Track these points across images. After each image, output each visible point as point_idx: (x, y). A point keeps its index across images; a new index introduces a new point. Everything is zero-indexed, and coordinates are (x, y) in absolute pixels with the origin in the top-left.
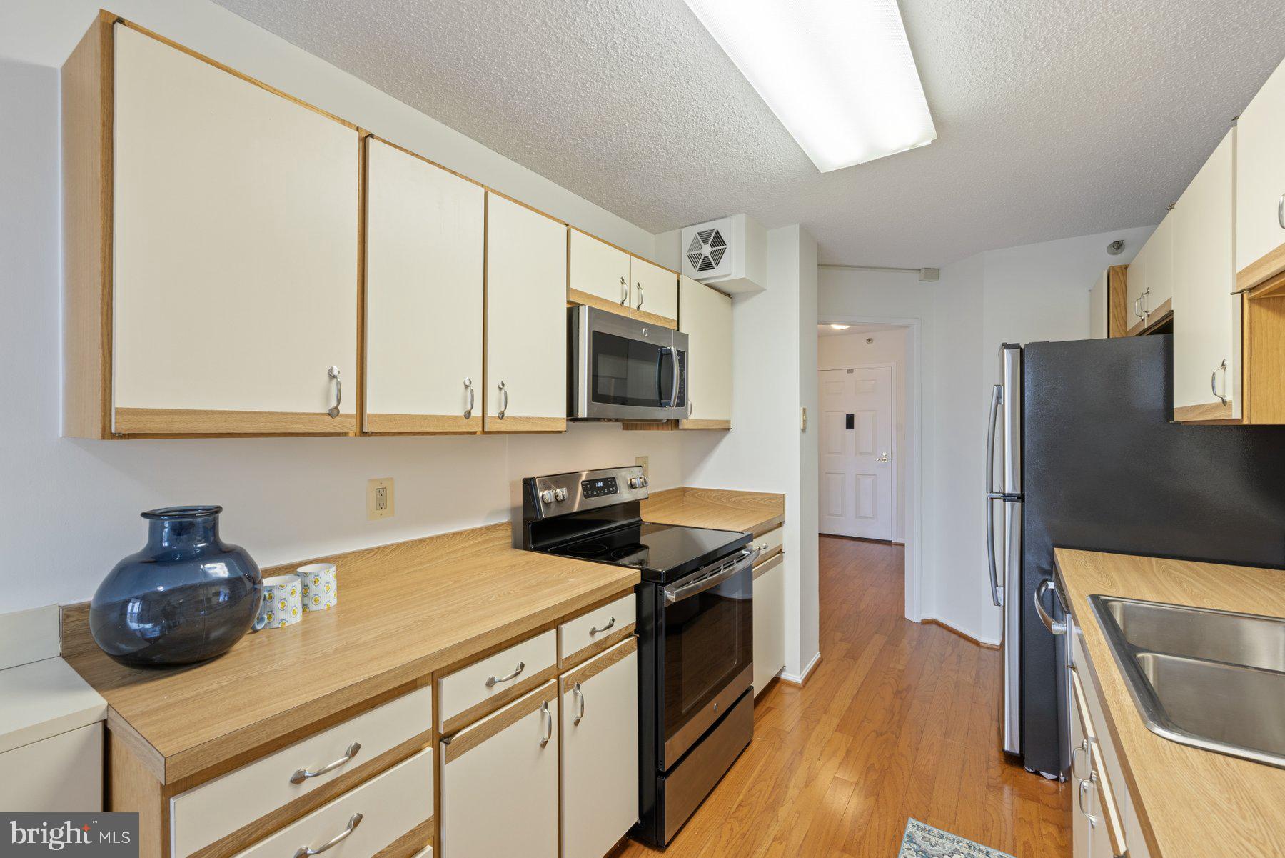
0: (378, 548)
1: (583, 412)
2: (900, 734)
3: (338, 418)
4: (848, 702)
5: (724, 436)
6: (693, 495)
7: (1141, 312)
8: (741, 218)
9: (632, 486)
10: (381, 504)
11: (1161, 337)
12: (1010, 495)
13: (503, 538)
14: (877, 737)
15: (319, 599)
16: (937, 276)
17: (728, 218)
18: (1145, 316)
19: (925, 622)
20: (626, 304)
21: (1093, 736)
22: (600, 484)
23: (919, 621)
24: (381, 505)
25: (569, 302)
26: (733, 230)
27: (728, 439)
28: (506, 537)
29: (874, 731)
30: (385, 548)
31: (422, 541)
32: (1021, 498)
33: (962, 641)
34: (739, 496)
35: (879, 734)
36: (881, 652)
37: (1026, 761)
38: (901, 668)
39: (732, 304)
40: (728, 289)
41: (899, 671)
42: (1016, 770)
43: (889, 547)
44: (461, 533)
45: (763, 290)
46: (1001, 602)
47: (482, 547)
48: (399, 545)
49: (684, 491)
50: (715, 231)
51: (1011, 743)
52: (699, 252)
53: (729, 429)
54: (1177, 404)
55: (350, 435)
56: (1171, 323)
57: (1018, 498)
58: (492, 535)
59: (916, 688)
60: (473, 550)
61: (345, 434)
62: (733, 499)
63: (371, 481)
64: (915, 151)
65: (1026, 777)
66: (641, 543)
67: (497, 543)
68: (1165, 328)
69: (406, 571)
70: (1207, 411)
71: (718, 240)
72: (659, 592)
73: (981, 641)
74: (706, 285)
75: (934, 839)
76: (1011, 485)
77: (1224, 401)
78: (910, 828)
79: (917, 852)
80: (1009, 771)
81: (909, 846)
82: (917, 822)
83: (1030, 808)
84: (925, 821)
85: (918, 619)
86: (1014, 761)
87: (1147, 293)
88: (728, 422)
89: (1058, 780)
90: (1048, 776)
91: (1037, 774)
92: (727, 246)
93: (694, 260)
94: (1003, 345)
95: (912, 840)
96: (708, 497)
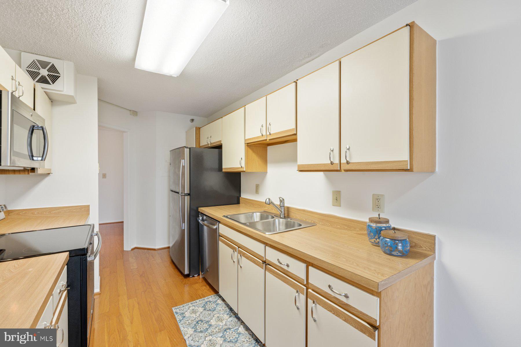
1: (7, 162)
2: (152, 288)
4: (125, 288)
6: (18, 214)
7: (208, 141)
8: (71, 63)
11: (216, 150)
12: (187, 194)
14: (145, 293)
16: (136, 115)
17: (61, 61)
18: (210, 143)
19: (133, 249)
20: (14, 94)
21: (238, 248)
23: (130, 250)
26: (65, 68)
27: (47, 179)
29: (142, 291)
32: (189, 194)
33: (150, 251)
34: (59, 209)
36: (124, 265)
37: (191, 275)
38: (136, 267)
39: (52, 105)
42: (188, 279)
45: (76, 103)
46: (184, 229)
50: (52, 64)
51: (186, 272)
52: (38, 71)
53: (49, 174)
54: (223, 167)
56: (222, 145)
59: (146, 271)
62: (54, 212)
64: (171, 77)
65: (191, 279)
68: (219, 147)
70: (235, 169)
71: (54, 69)
72: (83, 260)
73: (156, 248)
74: (45, 92)
75: (182, 309)
76: (187, 191)
77: (242, 167)
78: (174, 311)
79: (180, 315)
80: (186, 280)
81: (177, 315)
82: (175, 308)
83: (197, 286)
84: (177, 306)
85: (129, 249)
86: (187, 276)
87: (211, 137)
88: (50, 170)
89: (199, 275)
90: (196, 276)
91: (193, 276)
92: (61, 75)
93: (33, 75)
94: (185, 147)
95: (177, 313)
96: (33, 214)
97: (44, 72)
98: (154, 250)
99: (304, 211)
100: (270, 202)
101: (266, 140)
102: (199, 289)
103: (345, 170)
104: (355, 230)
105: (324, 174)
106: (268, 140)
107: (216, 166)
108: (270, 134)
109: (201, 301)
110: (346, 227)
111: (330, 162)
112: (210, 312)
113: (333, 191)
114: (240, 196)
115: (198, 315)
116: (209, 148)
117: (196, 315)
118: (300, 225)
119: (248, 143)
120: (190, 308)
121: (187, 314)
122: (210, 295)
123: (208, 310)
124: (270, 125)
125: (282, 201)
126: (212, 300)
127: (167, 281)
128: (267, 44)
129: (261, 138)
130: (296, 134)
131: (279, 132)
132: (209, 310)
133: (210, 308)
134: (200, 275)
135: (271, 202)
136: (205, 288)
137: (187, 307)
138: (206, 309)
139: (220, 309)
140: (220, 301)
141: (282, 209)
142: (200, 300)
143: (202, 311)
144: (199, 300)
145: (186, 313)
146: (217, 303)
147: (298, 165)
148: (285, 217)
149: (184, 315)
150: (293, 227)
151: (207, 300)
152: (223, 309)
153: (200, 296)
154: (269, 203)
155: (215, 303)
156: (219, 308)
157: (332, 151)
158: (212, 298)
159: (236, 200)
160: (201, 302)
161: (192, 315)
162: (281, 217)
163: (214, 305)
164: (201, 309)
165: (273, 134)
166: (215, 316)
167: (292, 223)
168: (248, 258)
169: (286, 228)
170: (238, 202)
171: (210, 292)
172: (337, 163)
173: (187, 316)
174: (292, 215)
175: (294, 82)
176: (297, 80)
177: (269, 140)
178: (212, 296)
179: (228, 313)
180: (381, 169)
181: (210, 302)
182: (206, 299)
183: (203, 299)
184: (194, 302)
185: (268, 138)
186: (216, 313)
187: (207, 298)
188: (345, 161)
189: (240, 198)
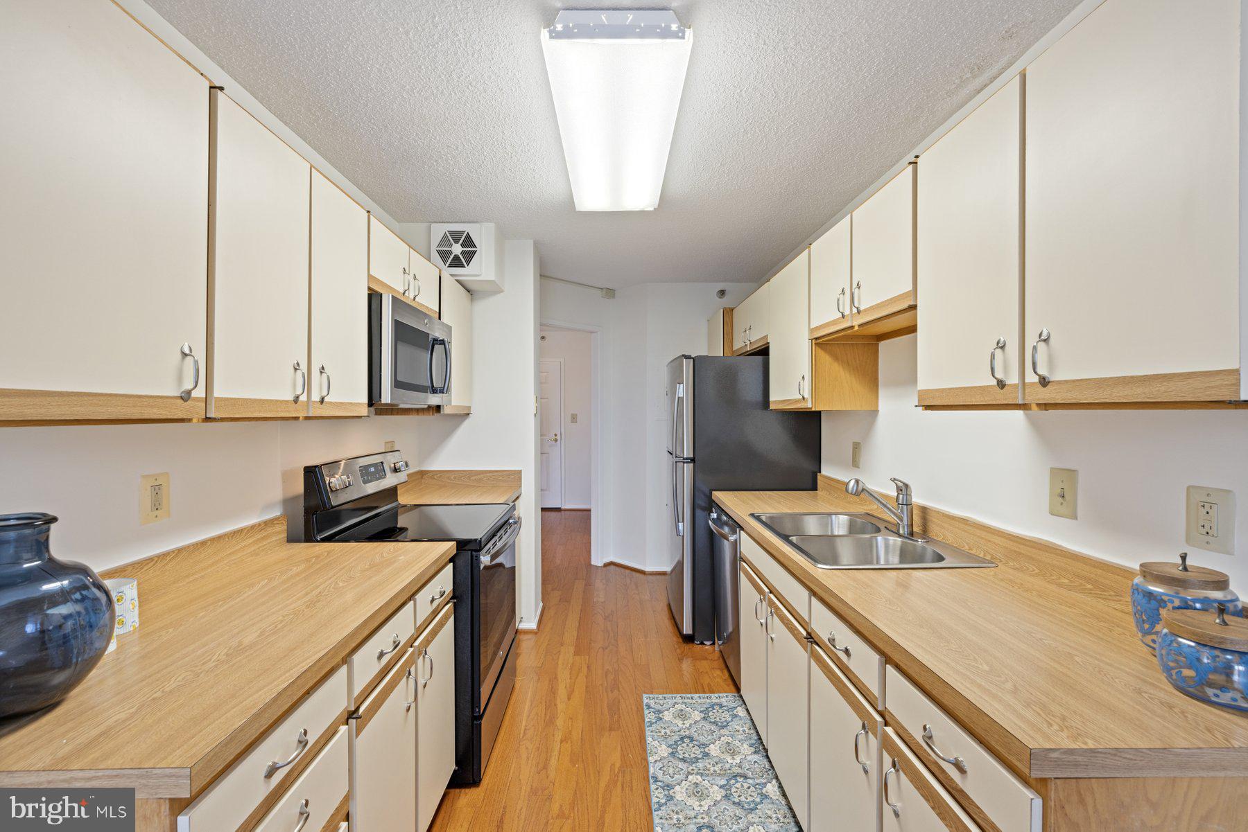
0: (158, 556)
1: (386, 398)
2: (618, 644)
3: (189, 402)
4: (575, 634)
5: (465, 420)
6: (432, 478)
7: (745, 339)
8: (491, 226)
9: (396, 470)
10: (157, 504)
11: (759, 359)
12: (687, 458)
13: (279, 533)
14: (604, 651)
15: (124, 620)
16: (613, 296)
17: (478, 225)
18: (748, 343)
19: (607, 565)
20: (407, 294)
21: (768, 591)
22: (372, 469)
23: (602, 565)
24: (156, 506)
25: (369, 289)
26: (483, 237)
27: (467, 423)
28: (281, 530)
30: (165, 555)
31: (203, 543)
32: (693, 460)
33: (634, 573)
34: (480, 474)
35: (604, 649)
36: (584, 592)
37: (696, 637)
38: (603, 600)
39: (472, 300)
40: (471, 286)
41: (602, 603)
42: (690, 645)
43: (559, 513)
44: (240, 531)
45: (502, 291)
46: (681, 534)
47: (261, 545)
48: (180, 550)
49: (422, 474)
50: (466, 233)
51: (687, 629)
52: (449, 249)
53: (468, 414)
54: (771, 399)
55: (195, 420)
56: (768, 348)
57: (691, 460)
58: (270, 530)
59: (617, 611)
60: (253, 549)
61: (189, 420)
62: (474, 478)
63: (144, 477)
64: (642, 213)
65: (696, 648)
66: (399, 526)
67: (274, 539)
68: (764, 352)
69: (187, 580)
70: (793, 404)
71: (469, 242)
72: (475, 558)
73: (648, 569)
74: (457, 281)
75: (661, 702)
76: (688, 452)
77: (803, 398)
78: (645, 701)
79: (654, 713)
80: (687, 647)
81: (648, 711)
82: (648, 696)
83: (704, 665)
84: (652, 693)
85: (600, 564)
86: (689, 639)
87: (750, 329)
88: (469, 408)
89: (714, 644)
90: (708, 643)
91: (702, 643)
92: (478, 249)
93: (444, 255)
94: (683, 355)
95: (649, 707)
96: (449, 478)
97: (457, 249)
98: (643, 572)
99: (965, 521)
100: (860, 488)
101: (852, 327)
102: (707, 672)
103: (1039, 405)
104: (1121, 600)
105: (1026, 415)
106: (856, 328)
107: (759, 396)
108: (859, 312)
109: (704, 698)
110: (1089, 586)
111: (994, 382)
112: (713, 727)
113: (1052, 470)
114: (820, 472)
115: (688, 726)
116: (748, 355)
117: (684, 724)
118: (941, 559)
119: (816, 339)
120: (676, 706)
121: (667, 716)
122: (726, 692)
123: (710, 722)
124: (859, 288)
125: (903, 488)
126: (725, 704)
127: (648, 639)
128: (831, 84)
129: (840, 323)
130: (913, 308)
131: (878, 304)
132: (714, 723)
133: (718, 720)
134: (716, 645)
135: (863, 490)
136: (718, 675)
137: (670, 701)
138: (709, 719)
139: (737, 727)
140: (741, 711)
141: (902, 511)
142: (701, 695)
143: (698, 719)
144: (698, 695)
145: (666, 713)
146: (735, 712)
147: (919, 391)
148: (912, 534)
149: (661, 715)
150: (921, 561)
151: (715, 701)
152: (744, 731)
153: (703, 688)
154: (856, 490)
155: (731, 713)
156: (735, 725)
157: (1002, 348)
158: (727, 699)
159: (809, 481)
160: (702, 701)
161: (675, 721)
162: (901, 532)
163: (727, 716)
164: (697, 716)
165: (866, 310)
166: (722, 739)
167: (919, 550)
168: (783, 619)
169: (901, 562)
170: (814, 488)
171: (728, 685)
172: (1015, 385)
173: (666, 718)
174: (936, 530)
175: (910, 163)
176: (917, 157)
177: (859, 326)
178: (730, 695)
179: (753, 742)
180: (1144, 401)
181: (721, 706)
182: (714, 698)
183: (707, 695)
184: (689, 696)
185: (856, 323)
186: (727, 733)
187: (716, 695)
188: (1036, 379)
189: (819, 477)
